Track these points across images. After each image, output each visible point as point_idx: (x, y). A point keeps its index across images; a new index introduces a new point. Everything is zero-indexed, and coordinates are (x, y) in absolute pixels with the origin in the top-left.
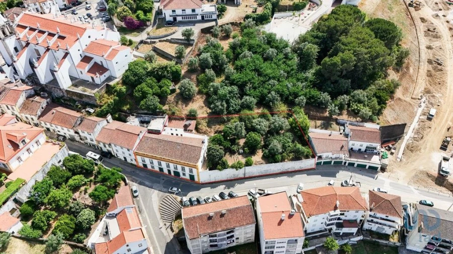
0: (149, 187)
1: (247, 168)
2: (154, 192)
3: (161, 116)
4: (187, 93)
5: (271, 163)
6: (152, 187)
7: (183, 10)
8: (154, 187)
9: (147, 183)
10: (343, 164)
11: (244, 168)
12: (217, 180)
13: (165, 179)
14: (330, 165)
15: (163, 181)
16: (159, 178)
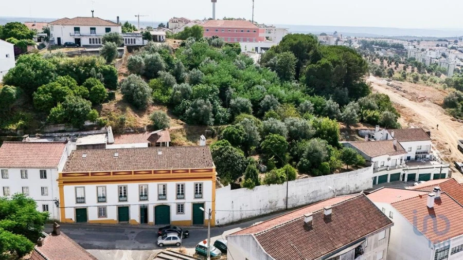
0: (107, 249)
1: (289, 182)
2: (121, 256)
3: (97, 132)
4: (141, 93)
5: (319, 175)
6: (113, 248)
7: (91, 29)
8: (117, 247)
9: (97, 243)
10: (401, 179)
11: (285, 183)
12: (244, 216)
13: (138, 231)
14: (386, 183)
15: (134, 235)
16: (123, 231)
